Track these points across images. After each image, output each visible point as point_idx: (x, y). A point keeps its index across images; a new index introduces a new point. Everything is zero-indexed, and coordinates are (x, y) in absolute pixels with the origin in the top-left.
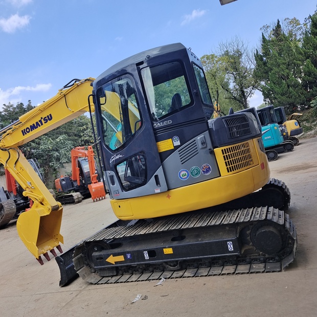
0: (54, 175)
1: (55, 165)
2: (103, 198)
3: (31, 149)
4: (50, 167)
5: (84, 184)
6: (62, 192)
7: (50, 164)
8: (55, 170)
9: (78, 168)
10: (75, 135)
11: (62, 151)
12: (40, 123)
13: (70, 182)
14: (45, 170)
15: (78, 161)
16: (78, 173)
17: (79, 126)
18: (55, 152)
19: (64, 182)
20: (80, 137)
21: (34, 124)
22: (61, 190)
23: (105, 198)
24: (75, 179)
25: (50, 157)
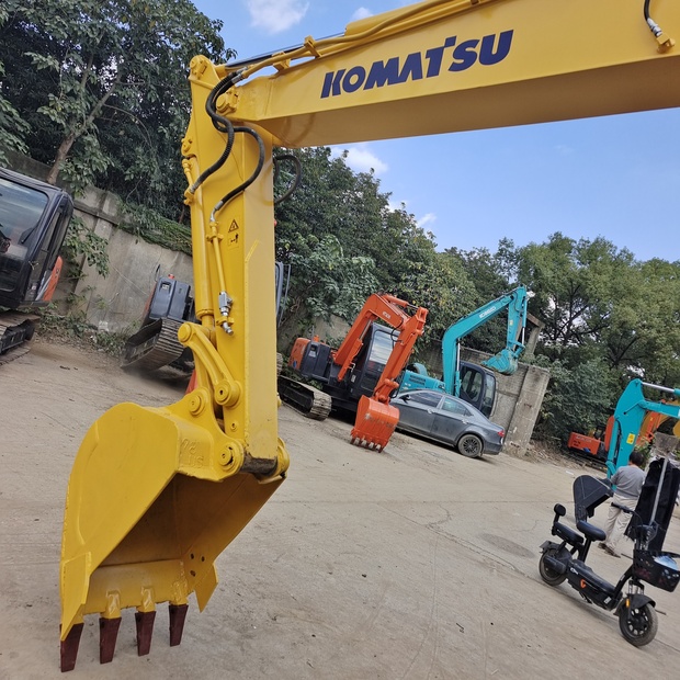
0: (301, 326)
1: (316, 308)
2: (379, 447)
3: (291, 247)
4: (304, 304)
5: (350, 385)
6: (296, 372)
7: (310, 300)
8: (310, 316)
9: (360, 342)
10: (390, 272)
11: (349, 289)
12: (425, 63)
13: (325, 360)
14: (290, 304)
15: (371, 328)
16: (354, 352)
17: (408, 258)
18: (333, 281)
19: (312, 354)
20: (398, 280)
21: (394, 62)
22: (297, 367)
23: (380, 451)
24: (339, 363)
25: (319, 285)
